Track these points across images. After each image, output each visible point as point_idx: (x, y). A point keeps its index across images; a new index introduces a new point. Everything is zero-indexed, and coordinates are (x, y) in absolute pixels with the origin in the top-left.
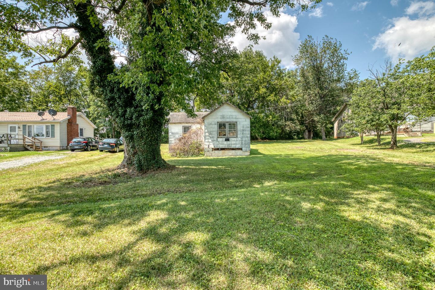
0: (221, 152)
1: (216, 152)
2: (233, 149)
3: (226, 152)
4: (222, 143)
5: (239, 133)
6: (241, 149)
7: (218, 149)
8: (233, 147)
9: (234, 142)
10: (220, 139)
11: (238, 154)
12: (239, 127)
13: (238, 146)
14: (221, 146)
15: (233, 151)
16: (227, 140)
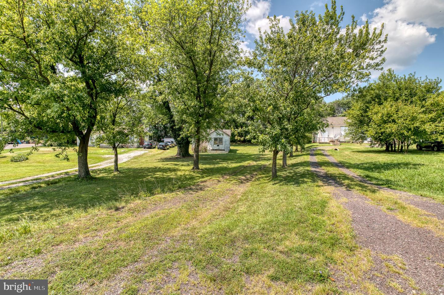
0: (215, 151)
1: (213, 151)
2: (221, 150)
3: (218, 151)
4: (216, 147)
5: (223, 142)
6: (224, 150)
7: (214, 150)
8: (220, 149)
9: (221, 147)
10: (214, 145)
11: (223, 152)
12: (224, 140)
13: (223, 149)
14: (215, 149)
15: (221, 151)
16: (218, 146)
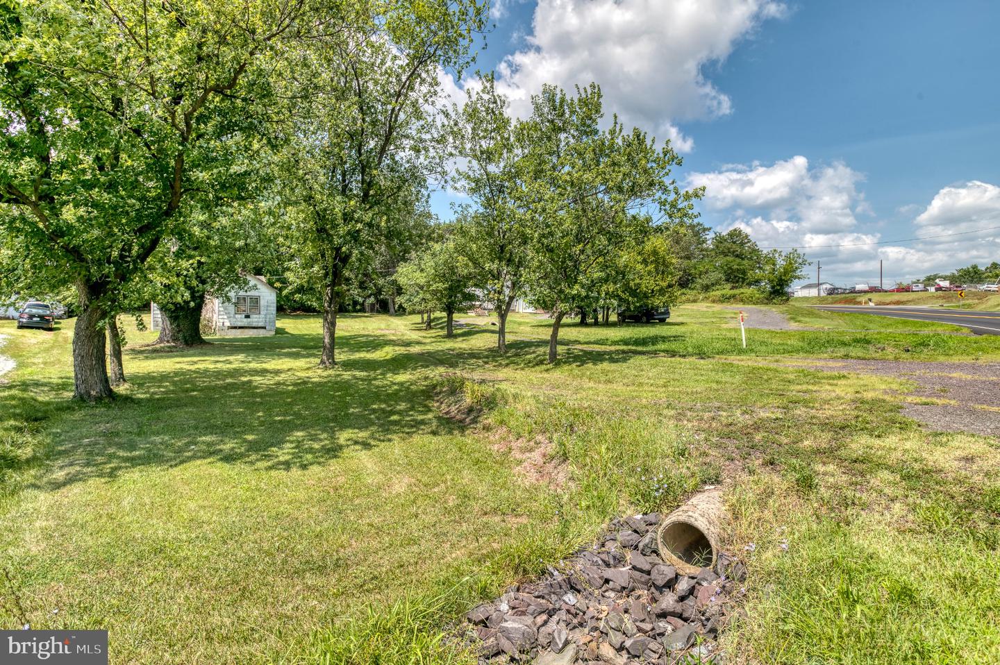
0: (240, 330)
2: (254, 328)
3: (246, 330)
4: (240, 320)
5: (262, 308)
6: (264, 328)
7: (235, 328)
8: (255, 325)
9: (256, 320)
10: (237, 316)
11: (261, 333)
12: (263, 303)
13: (261, 324)
14: (239, 324)
15: (255, 330)
16: (247, 317)
